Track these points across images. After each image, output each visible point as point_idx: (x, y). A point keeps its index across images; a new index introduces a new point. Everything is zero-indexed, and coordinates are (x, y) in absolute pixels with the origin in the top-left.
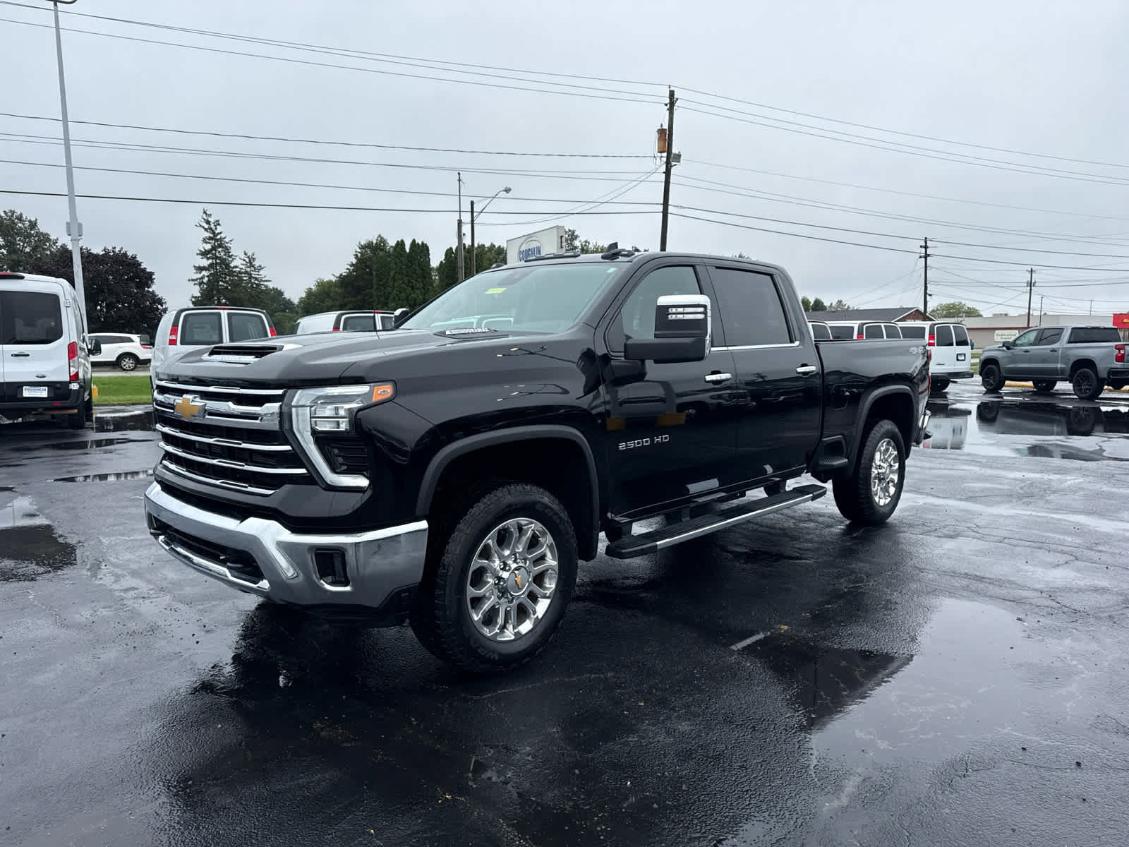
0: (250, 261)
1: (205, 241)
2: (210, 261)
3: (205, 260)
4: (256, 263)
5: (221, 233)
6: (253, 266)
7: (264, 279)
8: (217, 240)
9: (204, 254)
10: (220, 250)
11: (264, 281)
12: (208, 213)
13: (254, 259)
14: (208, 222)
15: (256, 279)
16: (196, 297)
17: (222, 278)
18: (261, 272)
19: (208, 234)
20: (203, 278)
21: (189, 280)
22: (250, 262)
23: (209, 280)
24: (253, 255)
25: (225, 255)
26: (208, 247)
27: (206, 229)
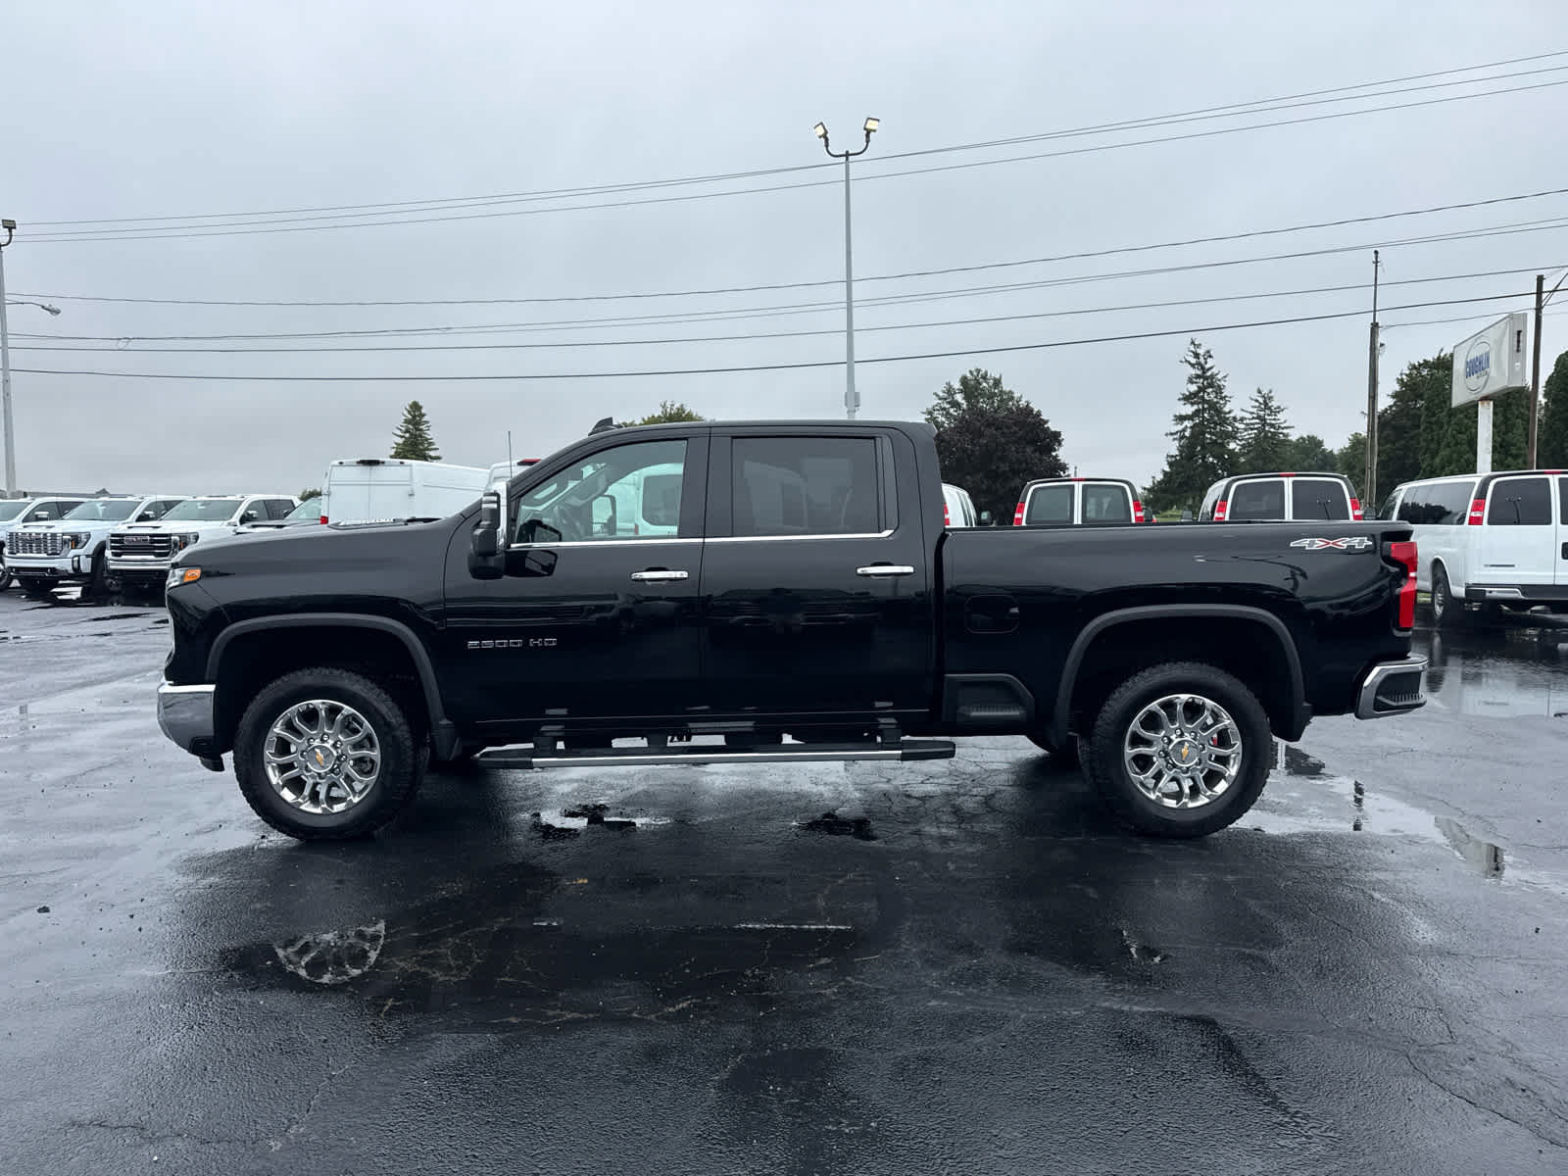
0: (1265, 401)
1: (1191, 381)
2: (1195, 407)
3: (1189, 406)
4: (1274, 404)
5: (1211, 368)
6: (1270, 408)
7: (1282, 426)
8: (1206, 378)
9: (1188, 398)
10: (1210, 390)
11: (1283, 428)
12: (1196, 343)
13: (1270, 398)
14: (1197, 355)
15: (1272, 426)
16: (1172, 456)
17: (1210, 428)
18: (1279, 416)
19: (1194, 372)
20: (1184, 430)
21: (1167, 435)
22: (1266, 404)
23: (1192, 433)
24: (1271, 392)
25: (1216, 397)
26: (1193, 388)
27: (1193, 365)
